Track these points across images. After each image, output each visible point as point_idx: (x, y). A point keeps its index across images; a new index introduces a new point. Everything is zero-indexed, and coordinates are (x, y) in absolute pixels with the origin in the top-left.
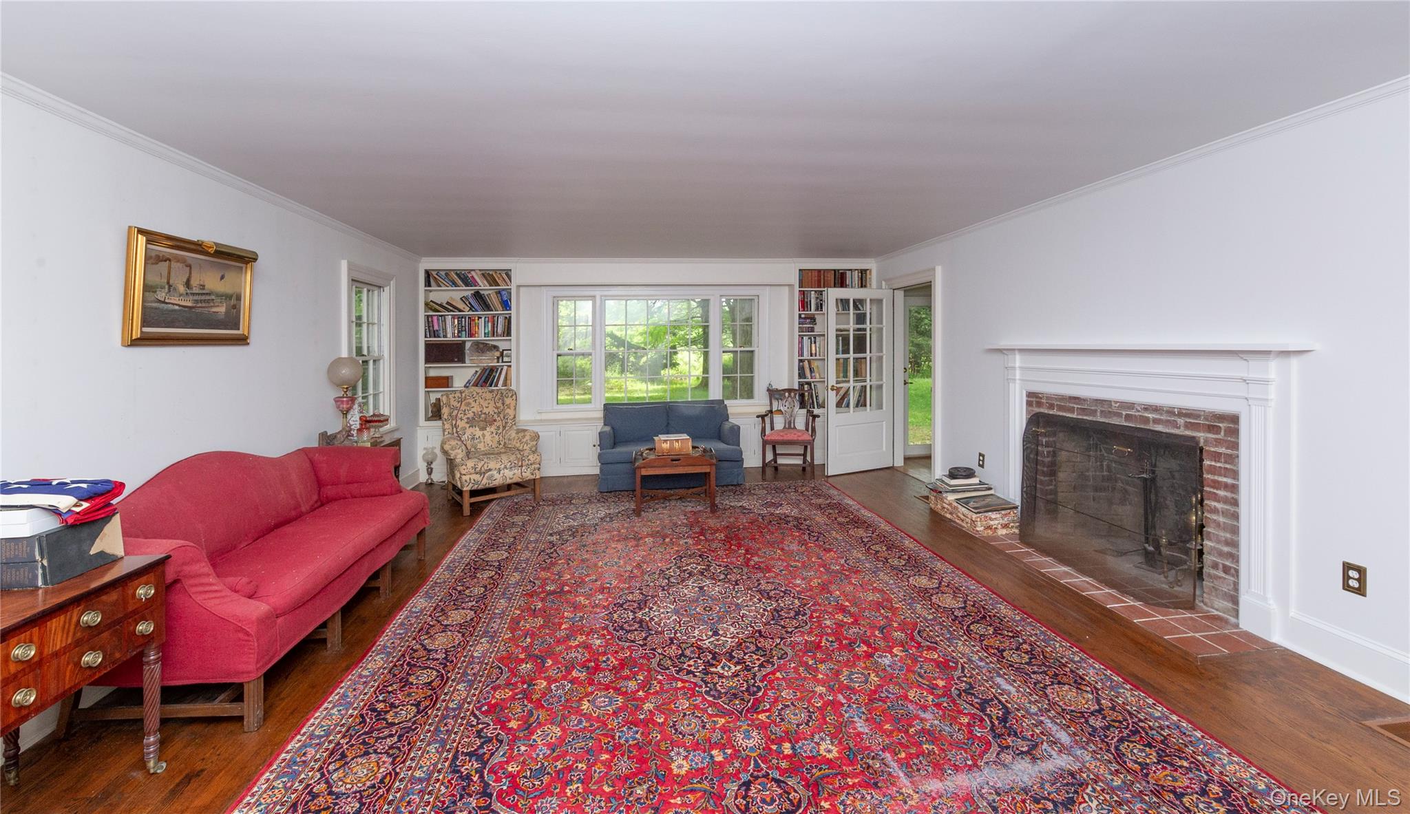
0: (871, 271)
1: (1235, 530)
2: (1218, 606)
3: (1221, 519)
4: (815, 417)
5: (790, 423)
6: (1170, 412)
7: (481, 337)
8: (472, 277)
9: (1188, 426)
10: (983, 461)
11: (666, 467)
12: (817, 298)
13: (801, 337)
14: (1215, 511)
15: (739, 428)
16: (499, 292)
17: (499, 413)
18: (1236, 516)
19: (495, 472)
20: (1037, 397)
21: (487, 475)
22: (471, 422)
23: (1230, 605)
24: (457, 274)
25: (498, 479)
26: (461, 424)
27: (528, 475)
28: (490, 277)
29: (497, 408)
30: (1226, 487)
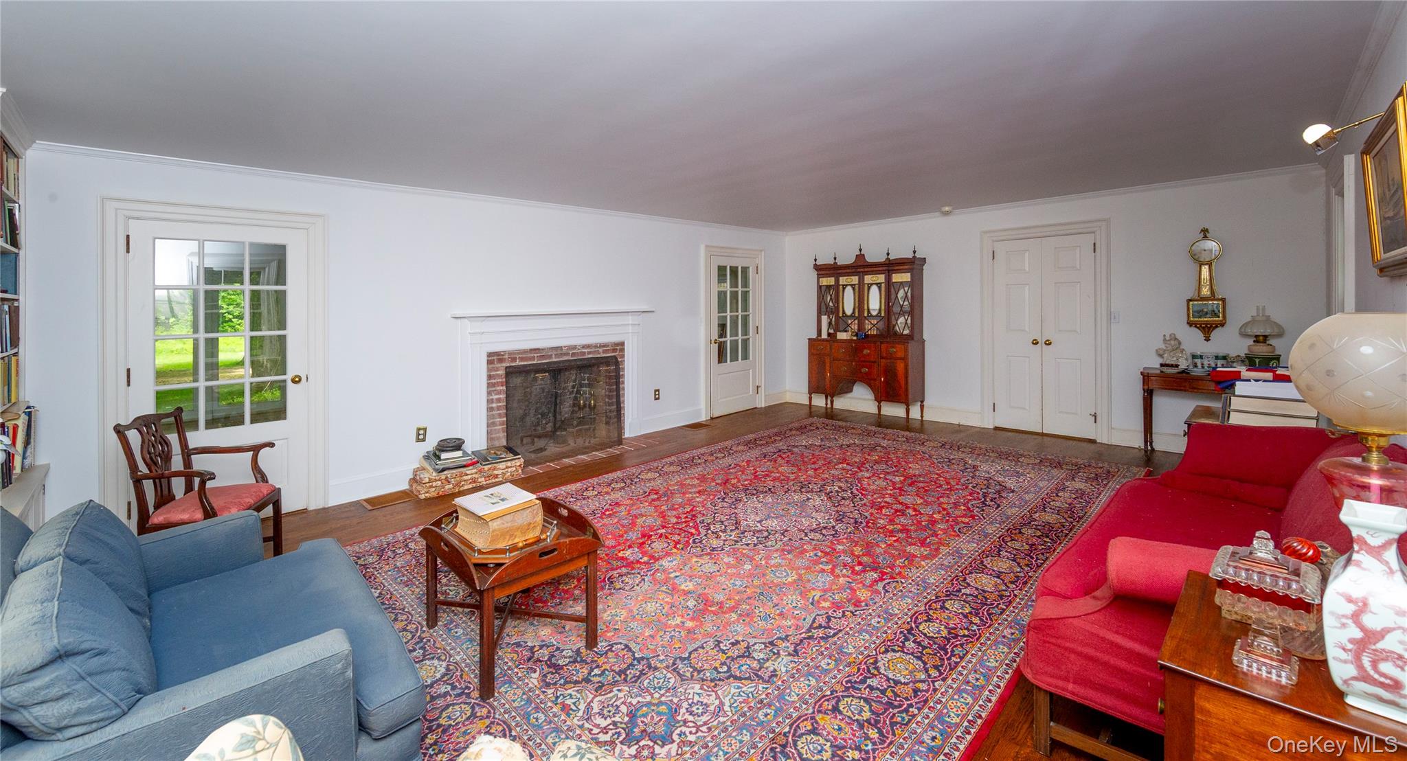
1: (624, 395)
9: (604, 352)
18: (624, 389)
20: (499, 355)
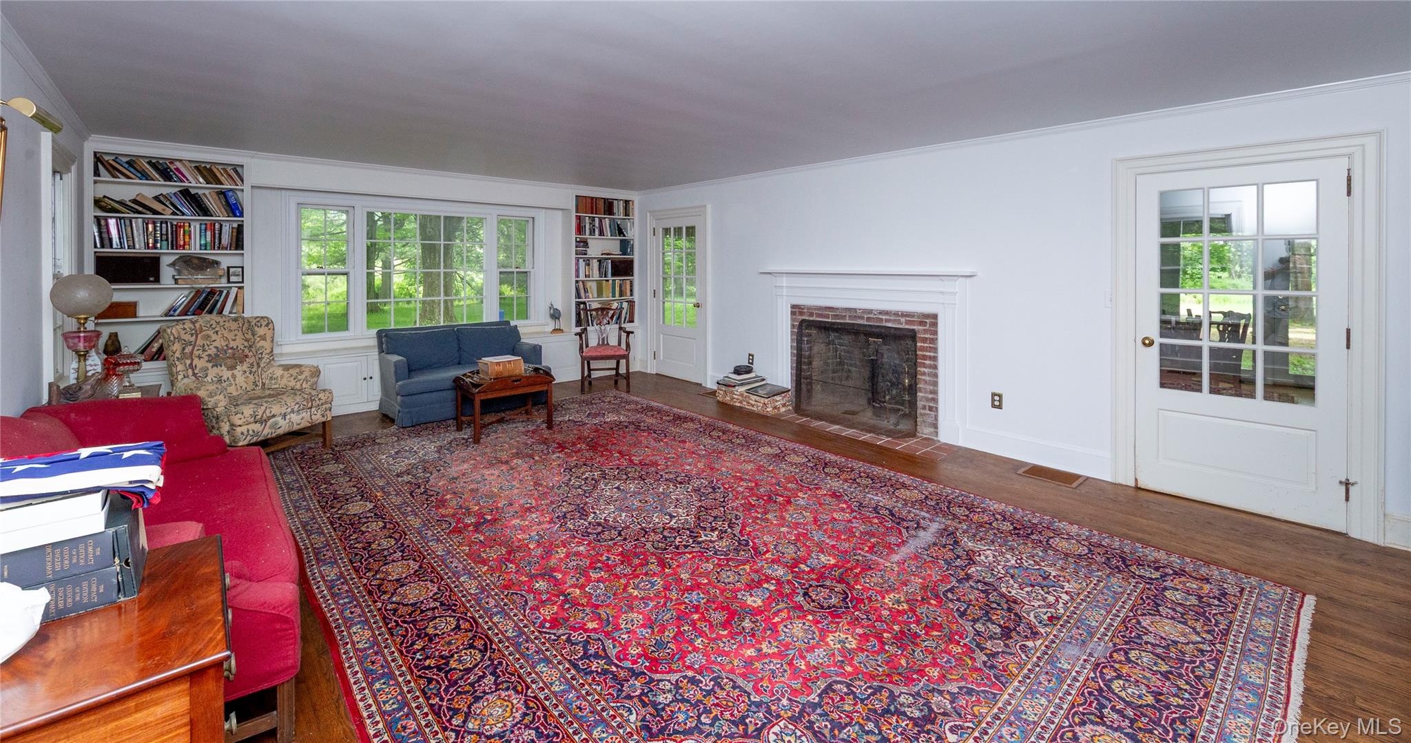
0: (633, 202)
1: (935, 384)
2: (924, 431)
3: (927, 378)
4: (628, 333)
5: (603, 339)
6: (896, 314)
7: (194, 249)
8: (177, 169)
9: (907, 322)
10: (753, 360)
11: (506, 389)
12: (590, 223)
13: (577, 260)
14: (924, 374)
15: (541, 347)
16: (222, 194)
17: (251, 346)
18: (936, 376)
19: (279, 419)
20: (800, 308)
21: (268, 424)
22: (215, 360)
23: (933, 430)
24: (150, 163)
25: (284, 426)
26: (200, 364)
27: (318, 418)
28: (207, 172)
29: (247, 340)
30: (930, 358)
